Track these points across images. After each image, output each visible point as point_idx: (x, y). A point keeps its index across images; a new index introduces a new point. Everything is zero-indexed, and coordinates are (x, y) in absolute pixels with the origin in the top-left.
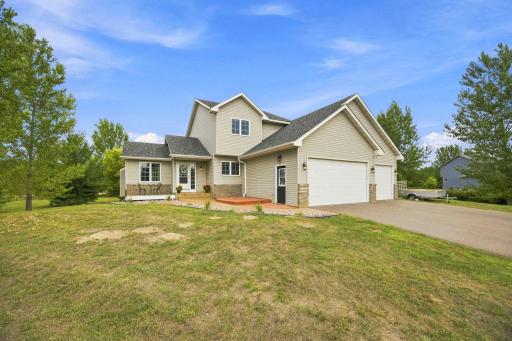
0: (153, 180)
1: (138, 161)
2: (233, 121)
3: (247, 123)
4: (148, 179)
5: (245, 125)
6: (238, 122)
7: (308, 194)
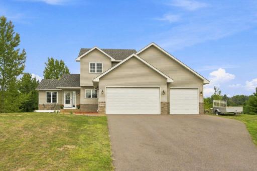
0: (53, 102)
1: (45, 91)
2: (91, 64)
3: (101, 65)
4: (50, 102)
5: (99, 66)
6: (94, 65)
7: (105, 107)
